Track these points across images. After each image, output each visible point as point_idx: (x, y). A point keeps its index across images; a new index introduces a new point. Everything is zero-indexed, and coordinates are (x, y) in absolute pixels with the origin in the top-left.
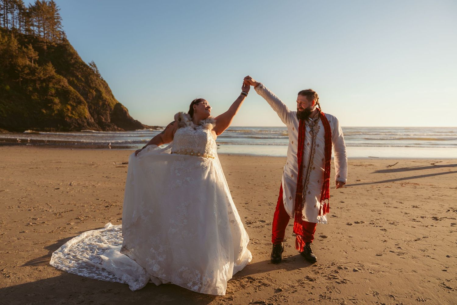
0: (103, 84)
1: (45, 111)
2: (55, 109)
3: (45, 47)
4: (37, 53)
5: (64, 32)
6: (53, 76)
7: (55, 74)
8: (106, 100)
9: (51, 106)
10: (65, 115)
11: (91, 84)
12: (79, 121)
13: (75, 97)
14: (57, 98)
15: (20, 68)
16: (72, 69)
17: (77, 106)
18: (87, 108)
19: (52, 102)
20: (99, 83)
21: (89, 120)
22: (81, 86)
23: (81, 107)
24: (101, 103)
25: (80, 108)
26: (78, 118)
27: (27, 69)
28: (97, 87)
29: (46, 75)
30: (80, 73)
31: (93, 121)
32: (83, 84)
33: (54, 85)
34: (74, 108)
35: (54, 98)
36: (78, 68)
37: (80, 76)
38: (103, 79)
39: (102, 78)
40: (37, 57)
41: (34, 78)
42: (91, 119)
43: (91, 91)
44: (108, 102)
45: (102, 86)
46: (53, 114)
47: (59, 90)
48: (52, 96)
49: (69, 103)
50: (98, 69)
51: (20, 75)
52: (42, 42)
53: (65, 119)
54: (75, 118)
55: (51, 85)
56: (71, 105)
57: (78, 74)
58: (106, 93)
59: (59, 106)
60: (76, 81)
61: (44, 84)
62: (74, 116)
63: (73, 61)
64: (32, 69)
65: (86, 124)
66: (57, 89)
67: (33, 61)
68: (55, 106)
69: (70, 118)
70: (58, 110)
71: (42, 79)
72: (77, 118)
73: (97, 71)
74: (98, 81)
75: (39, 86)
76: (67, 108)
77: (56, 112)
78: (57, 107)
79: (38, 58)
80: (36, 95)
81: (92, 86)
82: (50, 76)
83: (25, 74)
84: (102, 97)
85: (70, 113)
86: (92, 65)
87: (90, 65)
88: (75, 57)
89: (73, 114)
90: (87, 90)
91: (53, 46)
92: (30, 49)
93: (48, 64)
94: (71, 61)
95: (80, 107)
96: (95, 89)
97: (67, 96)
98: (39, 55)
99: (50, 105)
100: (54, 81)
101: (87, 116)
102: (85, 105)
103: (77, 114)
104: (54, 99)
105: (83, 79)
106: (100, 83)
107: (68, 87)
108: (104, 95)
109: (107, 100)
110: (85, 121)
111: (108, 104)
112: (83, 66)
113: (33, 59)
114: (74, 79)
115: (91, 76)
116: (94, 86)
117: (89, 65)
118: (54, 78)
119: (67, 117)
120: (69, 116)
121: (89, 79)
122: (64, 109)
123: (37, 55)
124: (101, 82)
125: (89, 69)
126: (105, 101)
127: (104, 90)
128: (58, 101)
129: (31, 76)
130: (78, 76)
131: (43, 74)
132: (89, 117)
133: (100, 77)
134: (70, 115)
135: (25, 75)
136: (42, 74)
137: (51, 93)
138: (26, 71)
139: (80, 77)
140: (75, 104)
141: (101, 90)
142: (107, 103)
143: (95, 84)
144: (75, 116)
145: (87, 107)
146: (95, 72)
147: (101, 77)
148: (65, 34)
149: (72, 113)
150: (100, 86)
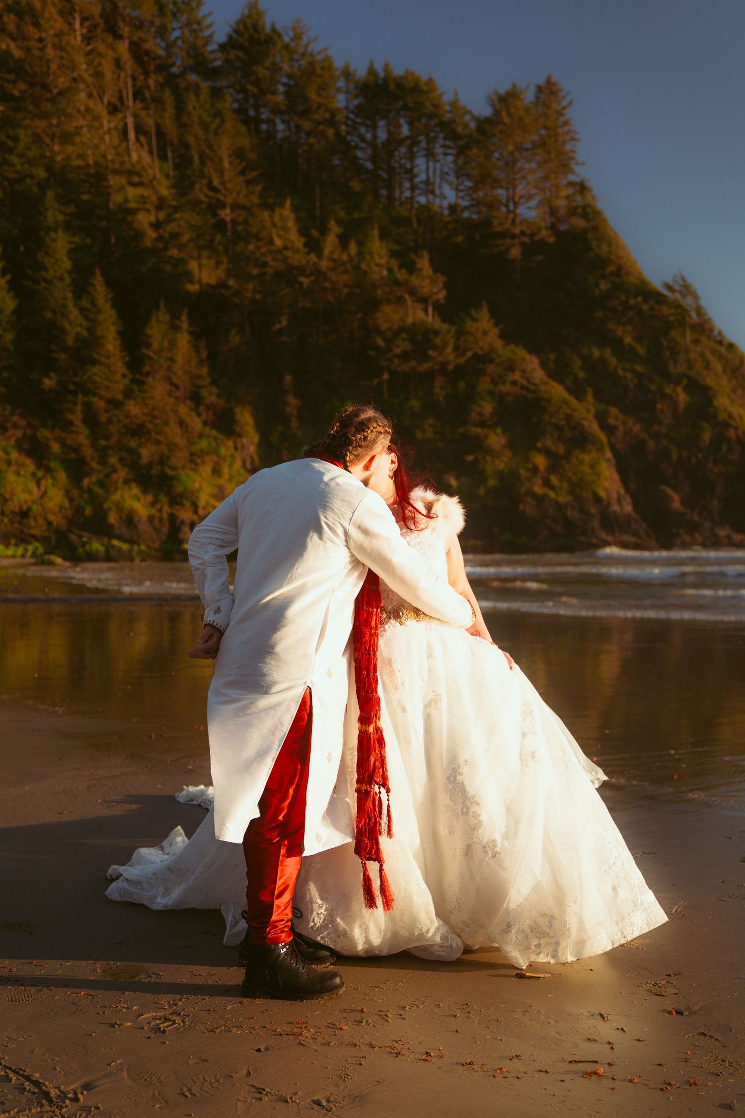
0: (720, 357)
1: (457, 479)
2: (489, 470)
3: (515, 252)
4: (441, 279)
5: (587, 184)
6: (492, 349)
7: (498, 344)
8: (732, 422)
9: (476, 462)
10: (523, 490)
11: (671, 364)
12: (569, 513)
13: (562, 423)
14: (499, 430)
15: (384, 339)
16: (599, 314)
17: (567, 456)
18: (608, 460)
19: (478, 445)
20: (702, 355)
21: (609, 504)
22: (629, 375)
23: (586, 458)
24: (706, 437)
25: (581, 462)
26: (569, 498)
27: (403, 340)
28: (692, 373)
29: (464, 352)
30: (629, 328)
31: (628, 508)
32: (639, 368)
33: (495, 383)
34: (556, 463)
35: (486, 430)
36: (620, 309)
37: (628, 340)
38: (723, 337)
39: (720, 333)
40: (442, 295)
41: (425, 367)
42: (619, 501)
43: (668, 390)
44: (736, 429)
45: (718, 366)
46: (482, 491)
47: (509, 399)
48: (482, 424)
49: (539, 445)
50: (703, 303)
51: (384, 363)
52: (504, 234)
53: (521, 507)
54: (557, 502)
55: (484, 384)
56: (548, 453)
57: (619, 333)
58: (734, 391)
59: (505, 459)
60: (613, 361)
61: (462, 385)
62: (552, 494)
63: (604, 286)
64: (419, 337)
65: (596, 523)
66: (501, 399)
67: (430, 310)
68: (488, 458)
69: (540, 500)
70: (500, 475)
71: (450, 367)
72: (562, 499)
73: (699, 310)
74: (699, 349)
75: (443, 392)
76: (530, 466)
77: (491, 482)
78: (497, 462)
79: (446, 298)
80: (430, 425)
81: (672, 369)
82: (480, 352)
83: (397, 356)
84: (711, 410)
85: (538, 481)
86: (677, 287)
87: (669, 288)
88: (611, 268)
89: (552, 488)
90: (653, 387)
91: (542, 242)
92: (421, 270)
93: (473, 312)
94: (597, 285)
95: (581, 457)
96: (685, 381)
97: (535, 419)
98: (446, 285)
99: (470, 458)
100: (490, 368)
101: (606, 489)
102: (600, 449)
103: (565, 485)
104: (486, 436)
105: (641, 350)
106: (710, 357)
107: (543, 388)
108: (722, 402)
109: (733, 419)
110: (593, 510)
111: (737, 436)
112: (640, 299)
113: (430, 302)
114: (608, 352)
115: (673, 333)
116: (681, 368)
117: (665, 292)
118: (491, 361)
119: (529, 499)
120: (534, 496)
121: (665, 343)
122: (522, 471)
123: (441, 285)
124: (713, 352)
125: (665, 310)
126: (727, 425)
127: (724, 382)
128: (503, 441)
129: (413, 363)
130: (621, 341)
131: (456, 349)
132: (614, 496)
133: (712, 330)
134: (538, 489)
135: (396, 361)
136: (449, 349)
137: (480, 414)
138: (402, 345)
139: (629, 345)
140: (561, 449)
141: (710, 381)
142: (731, 434)
143: (688, 361)
144: (557, 495)
145: (609, 454)
146: (694, 314)
147: (716, 333)
148: (590, 190)
149: (547, 483)
150: (707, 365)
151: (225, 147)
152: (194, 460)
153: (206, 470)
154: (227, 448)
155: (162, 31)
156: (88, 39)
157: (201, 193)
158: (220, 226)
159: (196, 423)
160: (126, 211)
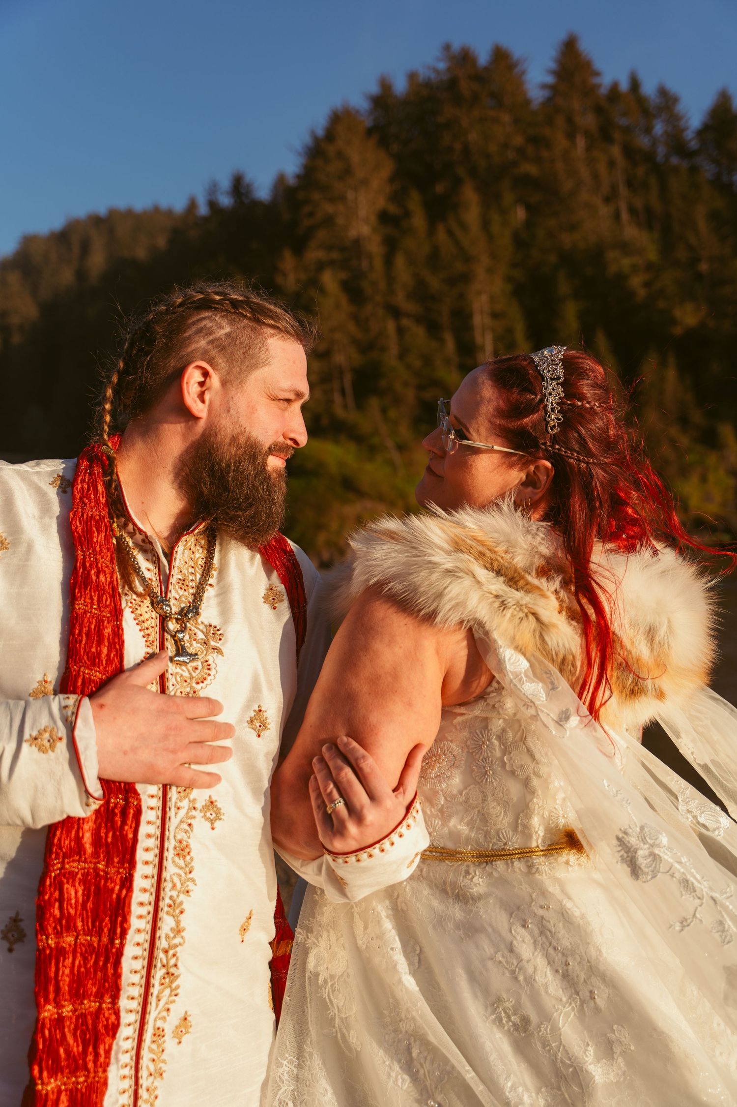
151: (700, 214)
152: (684, 472)
153: (695, 479)
154: (712, 459)
155: (648, 130)
156: (589, 149)
157: (681, 254)
158: (699, 277)
159: (684, 441)
160: (621, 278)
